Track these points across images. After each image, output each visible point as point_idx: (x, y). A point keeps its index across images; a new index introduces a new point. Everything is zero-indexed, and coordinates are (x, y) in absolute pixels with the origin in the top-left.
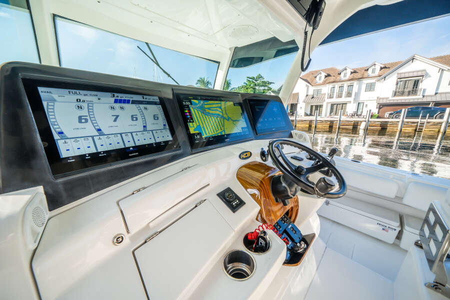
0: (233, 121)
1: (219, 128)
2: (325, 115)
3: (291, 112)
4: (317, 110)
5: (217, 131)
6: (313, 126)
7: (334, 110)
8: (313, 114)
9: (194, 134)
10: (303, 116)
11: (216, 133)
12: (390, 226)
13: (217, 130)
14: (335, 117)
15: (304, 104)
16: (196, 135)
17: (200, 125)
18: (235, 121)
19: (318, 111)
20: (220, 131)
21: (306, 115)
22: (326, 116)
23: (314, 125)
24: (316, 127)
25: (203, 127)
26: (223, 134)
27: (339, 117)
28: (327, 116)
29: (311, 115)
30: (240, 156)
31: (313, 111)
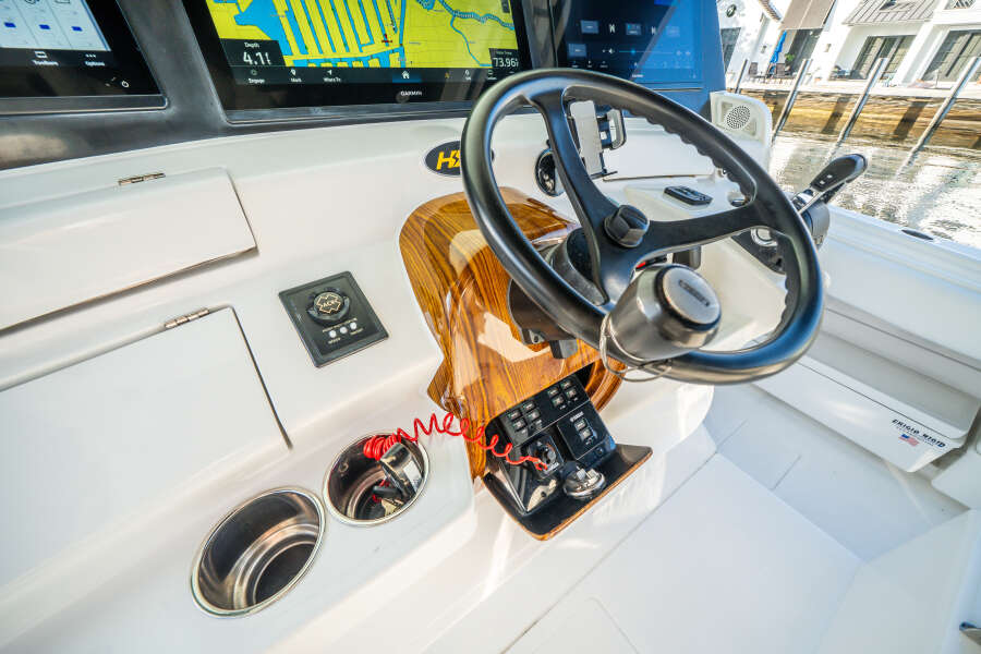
0: (456, 14)
1: (378, 37)
2: (905, 78)
3: (787, 63)
4: (885, 55)
5: (360, 46)
6: (847, 115)
7: (950, 58)
8: (863, 72)
9: (238, 46)
10: (824, 81)
11: (355, 52)
12: (929, 433)
13: (364, 38)
14: (941, 84)
15: (847, 30)
16: (252, 52)
18: (464, 15)
19: (887, 60)
20: (379, 47)
21: (839, 74)
22: (906, 80)
23: (851, 114)
24: (854, 119)
26: (394, 62)
27: (956, 84)
28: (913, 80)
29: (854, 75)
30: (431, 160)
31: (869, 60)
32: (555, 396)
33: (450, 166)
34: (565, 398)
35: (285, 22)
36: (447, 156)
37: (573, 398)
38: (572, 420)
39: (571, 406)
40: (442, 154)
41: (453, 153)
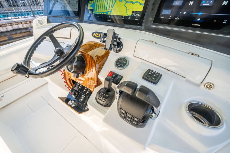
0: (127, 2)
1: (108, 8)
17: (95, 3)
20: (107, 10)
25: (97, 5)
30: (92, 34)
32: (85, 89)
33: (95, 36)
34: (86, 92)
35: (96, 6)
36: (95, 34)
37: (87, 93)
38: (82, 95)
39: (85, 93)
40: (95, 33)
41: (97, 34)
